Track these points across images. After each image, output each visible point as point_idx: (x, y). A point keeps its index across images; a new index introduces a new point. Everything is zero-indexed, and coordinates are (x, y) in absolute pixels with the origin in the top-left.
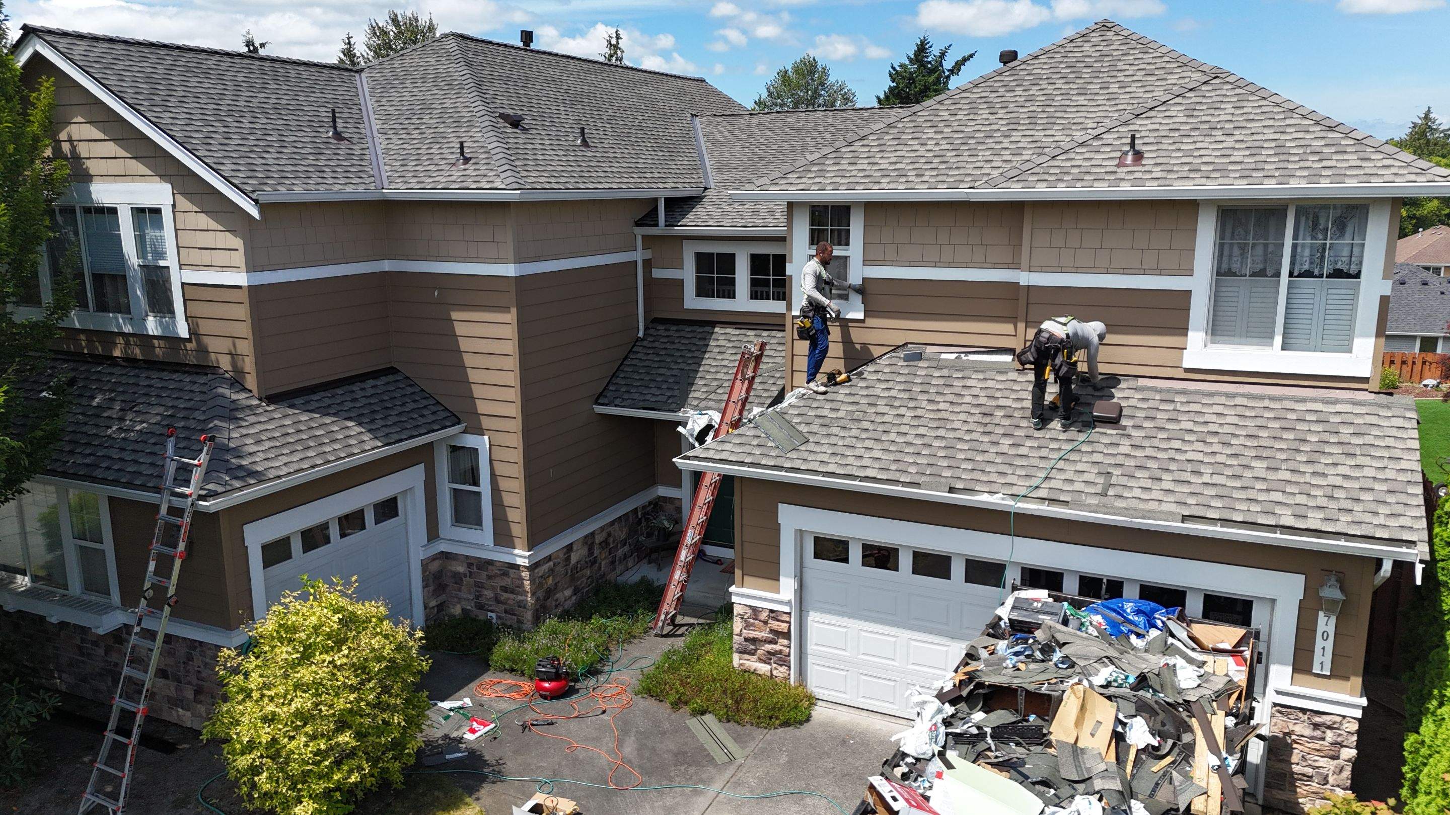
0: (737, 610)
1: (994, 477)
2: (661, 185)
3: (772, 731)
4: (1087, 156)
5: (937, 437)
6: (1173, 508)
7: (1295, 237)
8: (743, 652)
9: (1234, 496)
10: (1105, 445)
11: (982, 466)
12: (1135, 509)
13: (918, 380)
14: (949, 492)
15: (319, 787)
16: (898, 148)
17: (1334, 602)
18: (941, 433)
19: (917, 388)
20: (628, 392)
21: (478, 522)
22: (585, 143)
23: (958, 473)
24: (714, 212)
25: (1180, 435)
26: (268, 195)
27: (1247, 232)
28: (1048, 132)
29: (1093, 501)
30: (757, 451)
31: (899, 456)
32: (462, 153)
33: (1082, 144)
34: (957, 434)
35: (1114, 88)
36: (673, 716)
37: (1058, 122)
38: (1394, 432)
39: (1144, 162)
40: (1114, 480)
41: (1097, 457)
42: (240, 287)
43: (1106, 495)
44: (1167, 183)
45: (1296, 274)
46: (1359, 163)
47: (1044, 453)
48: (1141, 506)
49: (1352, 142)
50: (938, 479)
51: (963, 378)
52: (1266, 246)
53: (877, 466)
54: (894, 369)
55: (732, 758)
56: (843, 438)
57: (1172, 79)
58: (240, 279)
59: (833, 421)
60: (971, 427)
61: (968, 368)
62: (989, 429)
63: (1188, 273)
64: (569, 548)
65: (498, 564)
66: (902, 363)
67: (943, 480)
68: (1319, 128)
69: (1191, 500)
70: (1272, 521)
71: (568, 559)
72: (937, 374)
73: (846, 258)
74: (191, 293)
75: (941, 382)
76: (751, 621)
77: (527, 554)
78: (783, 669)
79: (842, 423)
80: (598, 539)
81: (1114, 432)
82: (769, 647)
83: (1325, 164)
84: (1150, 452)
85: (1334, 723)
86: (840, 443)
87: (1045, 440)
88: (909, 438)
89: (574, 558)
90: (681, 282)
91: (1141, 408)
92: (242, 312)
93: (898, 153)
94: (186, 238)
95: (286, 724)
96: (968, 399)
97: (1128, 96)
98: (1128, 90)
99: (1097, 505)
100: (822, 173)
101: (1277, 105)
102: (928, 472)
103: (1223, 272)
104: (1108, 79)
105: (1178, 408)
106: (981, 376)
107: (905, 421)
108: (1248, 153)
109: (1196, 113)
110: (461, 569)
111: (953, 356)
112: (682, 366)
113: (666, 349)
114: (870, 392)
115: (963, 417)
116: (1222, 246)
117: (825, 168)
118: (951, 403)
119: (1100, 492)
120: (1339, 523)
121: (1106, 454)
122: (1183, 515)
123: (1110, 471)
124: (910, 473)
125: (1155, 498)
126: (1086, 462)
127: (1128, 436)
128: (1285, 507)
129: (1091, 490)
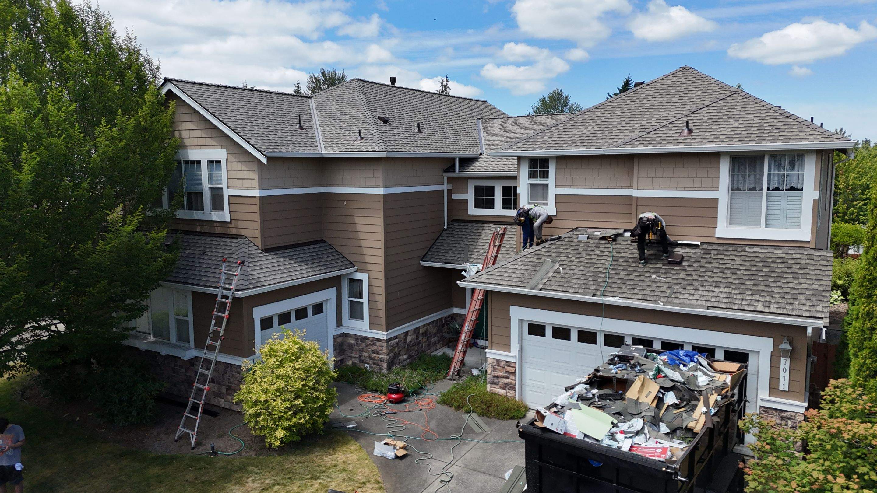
0: (489, 361)
2: (457, 152)
3: (505, 421)
4: (665, 132)
6: (704, 303)
7: (769, 170)
8: (492, 383)
9: (735, 297)
10: (673, 274)
11: (610, 285)
12: (684, 304)
13: (582, 245)
14: (593, 296)
15: (287, 424)
17: (786, 351)
18: (591, 269)
19: (581, 249)
20: (438, 255)
21: (361, 317)
22: (420, 131)
23: (598, 287)
24: (484, 165)
25: (711, 269)
26: (271, 153)
27: (746, 168)
28: (648, 121)
29: (664, 300)
30: (499, 278)
31: (569, 280)
32: (360, 135)
33: (663, 127)
34: (600, 270)
35: (685, 99)
36: (456, 413)
37: (655, 116)
38: (820, 267)
39: (692, 134)
40: (675, 290)
41: (669, 280)
42: (255, 197)
43: (671, 297)
44: (702, 144)
45: (771, 189)
46: (798, 133)
47: (642, 278)
48: (689, 302)
49: (797, 123)
50: (588, 290)
52: (755, 175)
53: (558, 285)
55: (483, 431)
57: (715, 95)
58: (256, 193)
60: (607, 266)
62: (615, 267)
63: (716, 189)
64: (406, 333)
65: (371, 339)
67: (590, 291)
68: (782, 117)
69: (713, 300)
70: (751, 308)
71: (406, 339)
72: (592, 242)
73: (546, 185)
74: (233, 200)
76: (496, 367)
77: (385, 333)
78: (512, 392)
80: (422, 331)
81: (678, 268)
82: (505, 380)
83: (781, 134)
84: (695, 277)
85: (792, 416)
87: (643, 272)
88: (575, 272)
89: (409, 339)
90: (466, 201)
92: (256, 208)
94: (233, 174)
95: (272, 394)
97: (692, 103)
98: (692, 100)
99: (665, 302)
100: (534, 142)
101: (763, 106)
102: (583, 287)
103: (734, 188)
104: (683, 95)
108: (744, 129)
109: (722, 111)
110: (352, 342)
112: (466, 243)
113: (458, 234)
114: (558, 250)
115: (603, 262)
116: (733, 176)
117: (536, 140)
119: (668, 296)
120: (785, 309)
121: (673, 278)
122: (708, 307)
123: (674, 286)
124: (574, 288)
125: (695, 299)
126: (662, 282)
127: (685, 270)
128: (760, 302)
129: (663, 295)
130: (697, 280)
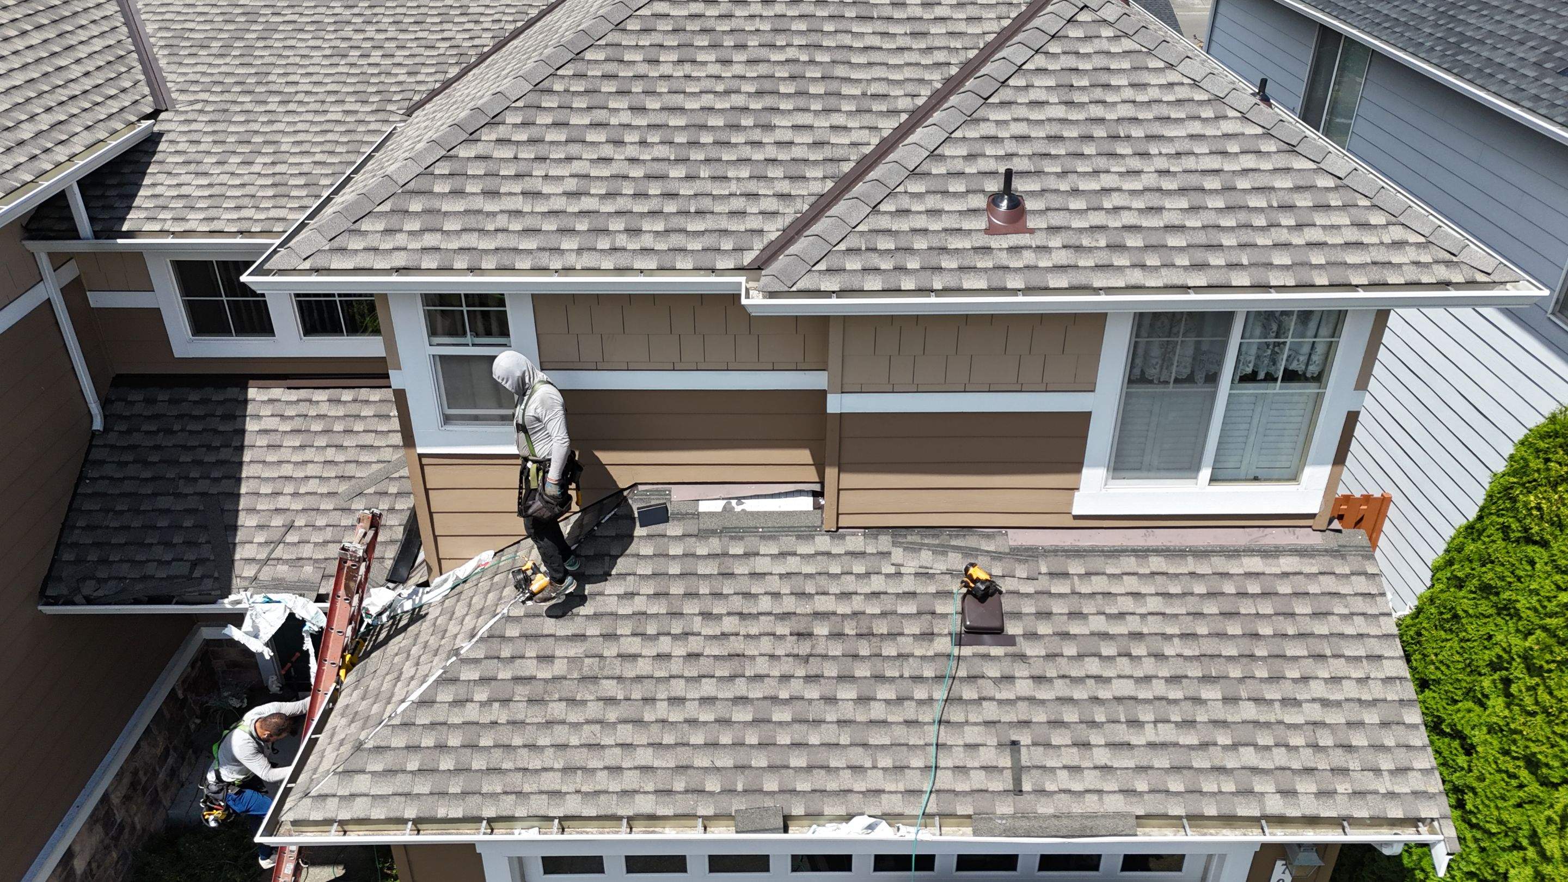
1: (846, 780)
6: (1121, 803)
9: (1195, 765)
12: (1069, 816)
13: (675, 569)
14: (785, 831)
16: (571, 150)
18: (740, 687)
19: (677, 589)
20: (104, 561)
25: (1092, 644)
29: (1005, 808)
39: (1029, 224)
40: (1025, 758)
41: (990, 711)
45: (1241, 377)
47: (910, 711)
48: (1077, 809)
51: (747, 555)
52: (1198, 344)
53: (650, 787)
56: (576, 726)
59: (550, 687)
60: (786, 666)
61: (752, 530)
62: (814, 667)
63: (1089, 386)
66: (638, 531)
67: (768, 802)
69: (1141, 784)
70: (1255, 809)
72: (702, 550)
75: (713, 567)
79: (568, 688)
81: (1001, 651)
83: (1308, 235)
84: (1061, 688)
87: (905, 683)
88: (692, 710)
90: (155, 314)
91: (1028, 595)
96: (765, 604)
99: (1013, 816)
102: (740, 787)
103: (1137, 379)
105: (1077, 590)
106: (774, 548)
107: (675, 667)
108: (1186, 203)
109: (1076, 97)
111: (717, 506)
112: (202, 486)
115: (766, 645)
118: (741, 615)
119: (1011, 787)
120: (1338, 798)
121: (1000, 702)
122: (1138, 817)
123: (1014, 738)
124: (712, 793)
125: (1092, 787)
126: (976, 724)
127: (1022, 657)
128: (1265, 778)
129: (997, 784)
130: (1070, 700)
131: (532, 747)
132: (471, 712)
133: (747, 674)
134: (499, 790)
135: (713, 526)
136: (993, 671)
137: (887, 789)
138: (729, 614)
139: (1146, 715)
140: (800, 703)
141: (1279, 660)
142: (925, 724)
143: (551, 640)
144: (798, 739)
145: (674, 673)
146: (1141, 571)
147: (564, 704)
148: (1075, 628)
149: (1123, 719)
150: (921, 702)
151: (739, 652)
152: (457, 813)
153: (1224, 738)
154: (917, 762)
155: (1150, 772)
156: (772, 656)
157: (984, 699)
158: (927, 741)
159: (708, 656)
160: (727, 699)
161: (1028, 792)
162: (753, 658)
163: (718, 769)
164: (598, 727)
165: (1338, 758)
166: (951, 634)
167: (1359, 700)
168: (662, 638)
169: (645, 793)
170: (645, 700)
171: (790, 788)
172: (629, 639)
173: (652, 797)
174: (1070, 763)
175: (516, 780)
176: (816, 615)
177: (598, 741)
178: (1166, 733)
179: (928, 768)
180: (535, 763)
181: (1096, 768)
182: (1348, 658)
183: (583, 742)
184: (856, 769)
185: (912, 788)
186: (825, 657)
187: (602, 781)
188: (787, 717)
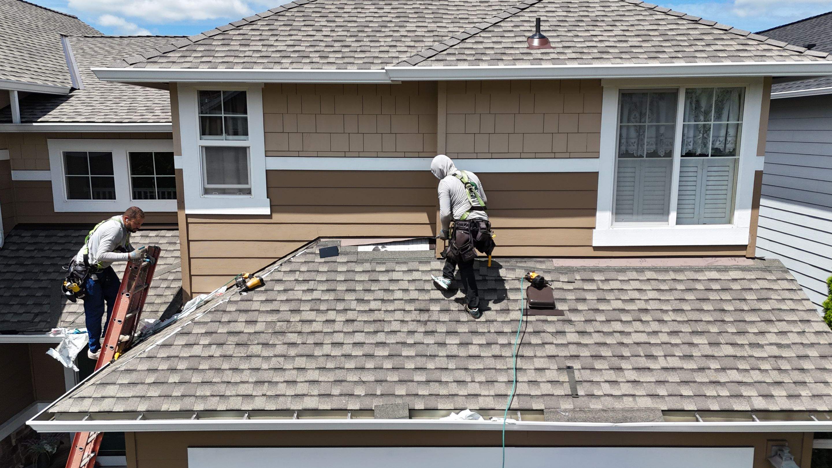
1: (454, 389)
5: (379, 344)
6: (648, 403)
7: (686, 118)
9: (698, 380)
10: (552, 334)
11: (436, 375)
12: (613, 410)
13: (341, 277)
14: (410, 418)
16: (292, 32)
18: (381, 337)
19: (341, 287)
23: (413, 388)
24: (83, 109)
25: (615, 315)
29: (567, 405)
31: (340, 375)
33: (484, 30)
34: (399, 338)
39: (553, 45)
40: (578, 376)
41: (551, 350)
43: (577, 396)
45: (686, 153)
46: (741, 47)
47: (496, 350)
48: (618, 405)
50: (392, 400)
51: (387, 271)
52: (658, 128)
53: (316, 392)
54: (311, 267)
56: (267, 358)
59: (252, 337)
60: (412, 327)
61: (390, 260)
62: (430, 327)
63: (595, 155)
66: (318, 259)
67: (399, 401)
72: (359, 268)
73: (244, 150)
75: (365, 277)
79: (263, 338)
81: (554, 318)
83: (714, 48)
84: (597, 338)
86: (265, 366)
87: (492, 335)
88: (347, 349)
90: (47, 185)
91: (569, 290)
93: (293, 38)
96: (399, 295)
99: (574, 410)
102: (379, 393)
103: (624, 153)
105: (601, 287)
106: (404, 268)
107: (337, 327)
108: (640, 39)
111: (370, 249)
113: (32, 257)
114: (290, 295)
115: (399, 315)
116: (622, 129)
117: (213, 48)
118: (382, 300)
119: (570, 393)
120: (803, 399)
121: (557, 345)
122: (662, 411)
123: (569, 365)
124: (359, 396)
125: (627, 393)
126: (541, 357)
127: (570, 321)
128: (748, 387)
129: (559, 391)
130: (605, 344)
131: (235, 370)
132: (197, 350)
133: (386, 330)
134: (208, 394)
135: (366, 258)
136: (551, 329)
137: (482, 394)
138: (375, 300)
139: (658, 352)
140: (422, 345)
141: (742, 323)
142: (506, 357)
143: (257, 313)
144: (419, 365)
145: (337, 330)
146: (641, 278)
147: (261, 346)
148: (602, 306)
149: (642, 354)
150: (503, 345)
151: (380, 319)
152: (176, 407)
153: (715, 365)
154: (503, 378)
155: (666, 384)
156: (402, 321)
157: (546, 343)
158: (509, 366)
159: (359, 321)
160: (371, 344)
161: (582, 396)
162: (390, 321)
163: (364, 382)
164: (282, 359)
165: (797, 376)
166: (520, 310)
167: (802, 344)
168: (330, 312)
169: (311, 396)
170: (316, 344)
171: (414, 393)
172: (308, 312)
173: (317, 398)
174: (609, 379)
175: (222, 389)
176: (432, 300)
177: (281, 367)
178: (673, 362)
179: (510, 382)
180: (237, 378)
181: (628, 382)
182: (788, 321)
183: (271, 367)
184: (460, 382)
185: (500, 393)
186: (438, 321)
187: (282, 389)
188: (412, 353)
